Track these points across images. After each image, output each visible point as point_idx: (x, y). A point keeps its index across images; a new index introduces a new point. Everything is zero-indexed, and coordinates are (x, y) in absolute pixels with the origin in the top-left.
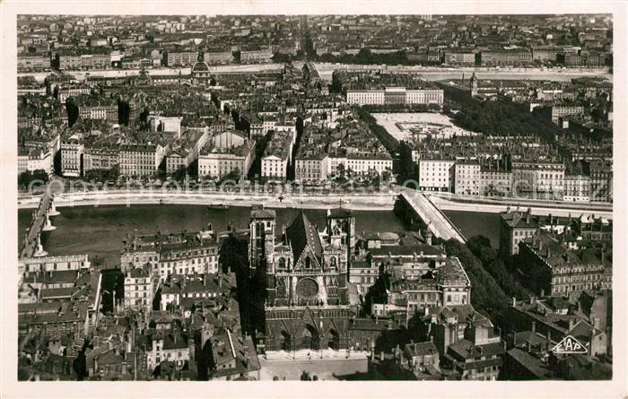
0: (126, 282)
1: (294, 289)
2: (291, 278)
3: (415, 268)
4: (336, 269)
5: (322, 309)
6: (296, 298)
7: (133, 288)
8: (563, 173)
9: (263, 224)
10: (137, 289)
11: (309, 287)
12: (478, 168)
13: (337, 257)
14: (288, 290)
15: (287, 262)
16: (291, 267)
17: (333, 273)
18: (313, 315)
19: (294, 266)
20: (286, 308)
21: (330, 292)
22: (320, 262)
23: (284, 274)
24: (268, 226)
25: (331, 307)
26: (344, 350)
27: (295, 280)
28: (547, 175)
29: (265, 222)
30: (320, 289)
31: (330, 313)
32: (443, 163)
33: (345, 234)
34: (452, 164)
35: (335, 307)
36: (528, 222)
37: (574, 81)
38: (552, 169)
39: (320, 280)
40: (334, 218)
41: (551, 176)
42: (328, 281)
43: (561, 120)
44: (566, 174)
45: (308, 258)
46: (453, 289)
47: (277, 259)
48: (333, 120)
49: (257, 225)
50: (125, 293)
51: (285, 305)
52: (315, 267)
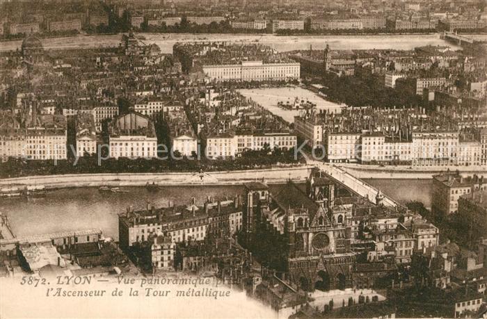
0: (153, 248)
1: (310, 242)
2: (308, 234)
3: (387, 223)
4: (343, 225)
5: (333, 257)
6: (311, 251)
7: (159, 252)
8: (457, 141)
9: (258, 194)
10: (162, 253)
11: (321, 240)
12: (382, 139)
13: (343, 215)
14: (305, 244)
15: (304, 221)
16: (308, 226)
17: (340, 228)
18: (325, 263)
19: (310, 224)
20: (303, 258)
21: (338, 243)
22: (330, 219)
23: (302, 231)
24: (263, 195)
25: (339, 255)
26: (350, 289)
27: (311, 235)
28: (443, 143)
29: (260, 192)
30: (330, 241)
31: (339, 261)
32: (350, 137)
33: (326, 199)
34: (358, 137)
35: (342, 255)
36: (462, 182)
37: (418, 50)
38: (448, 137)
39: (331, 235)
40: (318, 186)
41: (447, 143)
42: (336, 234)
43: (426, 91)
44: (460, 141)
45: (321, 216)
46: (425, 236)
47: (297, 218)
48: (212, 98)
49: (254, 194)
50: (153, 258)
51: (302, 256)
52: (326, 224)
